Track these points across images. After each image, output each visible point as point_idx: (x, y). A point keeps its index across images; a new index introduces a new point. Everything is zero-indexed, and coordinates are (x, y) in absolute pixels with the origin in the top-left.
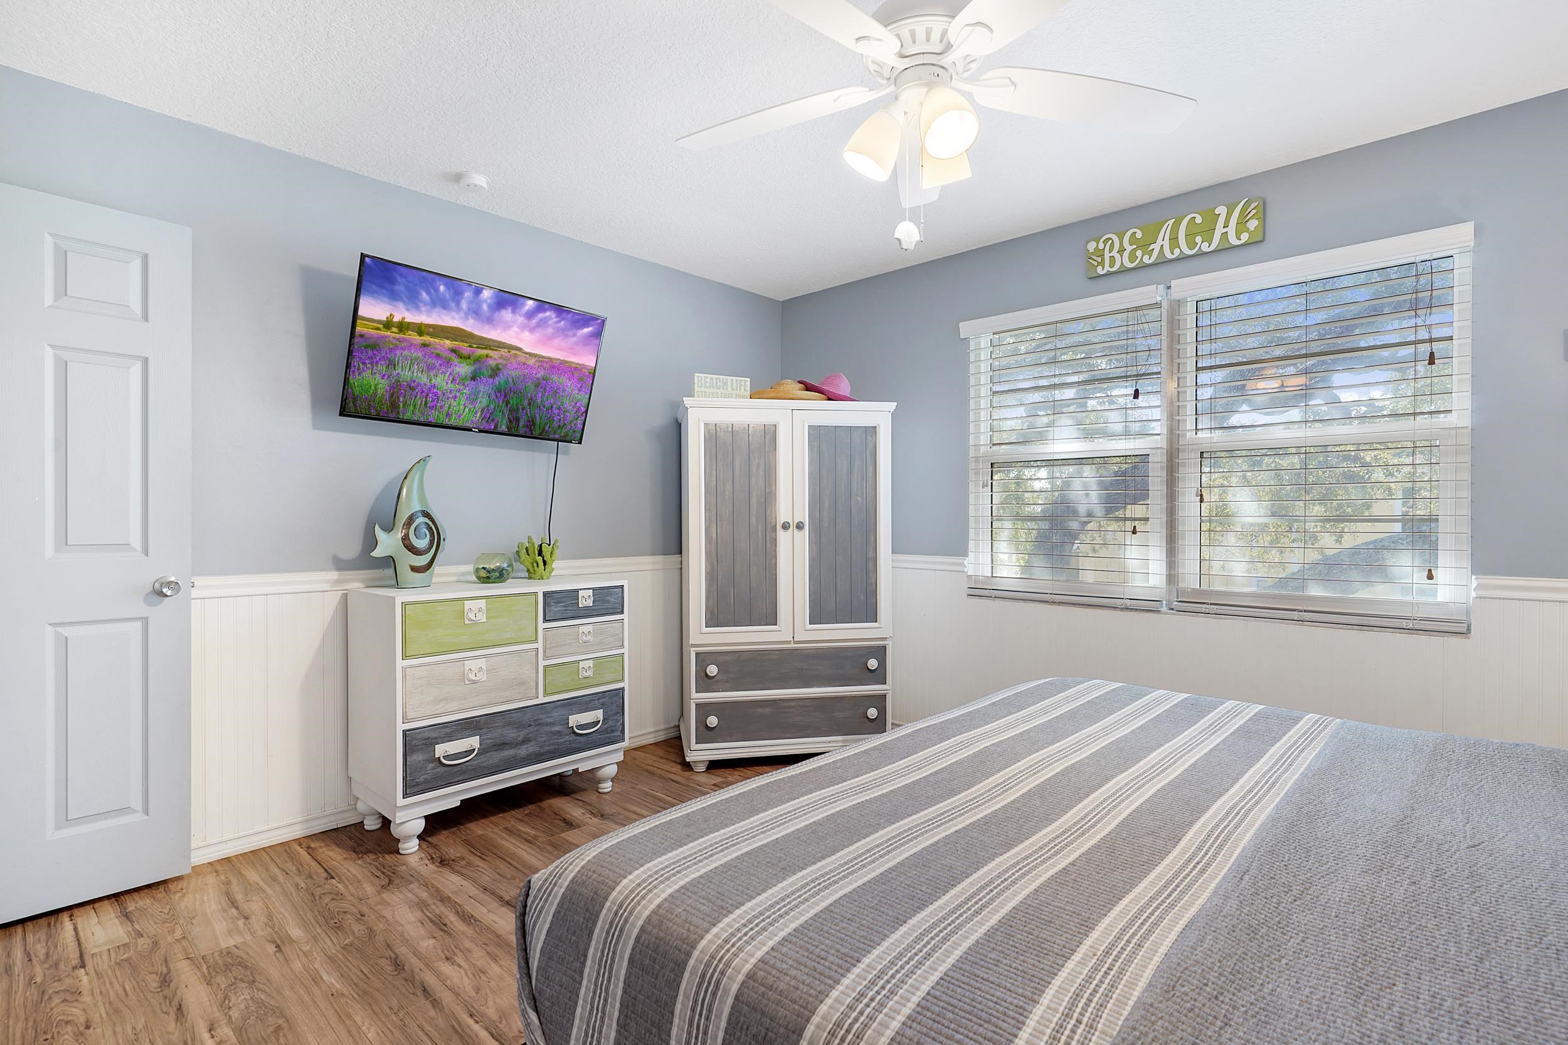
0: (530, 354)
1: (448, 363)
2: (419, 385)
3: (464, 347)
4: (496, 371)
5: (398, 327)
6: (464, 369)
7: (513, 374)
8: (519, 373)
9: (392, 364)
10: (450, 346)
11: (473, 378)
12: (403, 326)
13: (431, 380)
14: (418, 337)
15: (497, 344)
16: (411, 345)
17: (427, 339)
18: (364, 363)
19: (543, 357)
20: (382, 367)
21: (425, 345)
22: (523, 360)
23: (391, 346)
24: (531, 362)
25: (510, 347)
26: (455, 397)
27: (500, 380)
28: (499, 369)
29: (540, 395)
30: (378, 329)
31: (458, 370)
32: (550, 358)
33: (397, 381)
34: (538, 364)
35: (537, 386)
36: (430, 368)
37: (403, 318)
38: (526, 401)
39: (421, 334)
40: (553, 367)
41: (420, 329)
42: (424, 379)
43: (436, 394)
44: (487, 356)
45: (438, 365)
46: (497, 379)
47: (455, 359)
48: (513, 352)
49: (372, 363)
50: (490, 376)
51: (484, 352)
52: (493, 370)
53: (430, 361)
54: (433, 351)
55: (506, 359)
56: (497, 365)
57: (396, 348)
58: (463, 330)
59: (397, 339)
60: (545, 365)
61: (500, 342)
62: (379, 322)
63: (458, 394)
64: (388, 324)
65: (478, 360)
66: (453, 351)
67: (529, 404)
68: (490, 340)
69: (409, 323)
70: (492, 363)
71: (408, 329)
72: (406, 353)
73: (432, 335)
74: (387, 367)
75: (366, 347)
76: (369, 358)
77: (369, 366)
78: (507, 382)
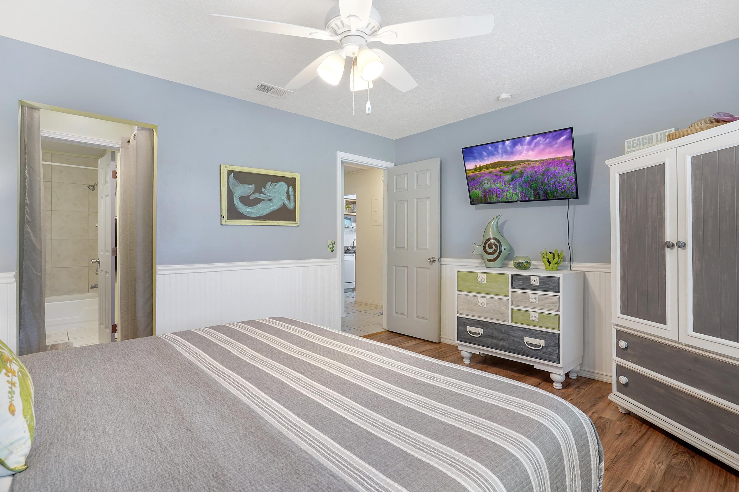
0: (535, 161)
1: (500, 177)
2: (492, 189)
3: (505, 168)
4: (521, 174)
5: (479, 169)
6: (507, 177)
7: (530, 173)
8: (532, 172)
9: (481, 184)
10: (499, 170)
11: (512, 180)
12: (481, 168)
13: (496, 186)
14: (487, 170)
15: (518, 162)
16: (485, 175)
17: (490, 170)
18: (472, 186)
19: (542, 160)
20: (478, 186)
21: (490, 173)
22: (533, 165)
23: (479, 177)
24: (537, 164)
25: (524, 161)
26: (507, 190)
27: (524, 177)
28: (522, 173)
29: (546, 179)
30: (473, 172)
31: (505, 178)
32: (546, 160)
33: (484, 190)
34: (541, 164)
35: (543, 175)
36: (494, 181)
37: (480, 165)
38: (540, 184)
39: (487, 169)
40: (549, 163)
41: (487, 167)
42: (493, 186)
43: (499, 191)
44: (516, 169)
45: (497, 179)
46: (523, 177)
47: (503, 175)
48: (526, 163)
49: (474, 186)
50: (520, 177)
51: (514, 167)
52: (520, 174)
53: (494, 178)
54: (494, 174)
55: (524, 167)
56: (521, 171)
57: (481, 177)
58: (503, 161)
59: (480, 174)
60: (544, 164)
61: (519, 161)
62: (473, 169)
63: (508, 189)
64: (476, 169)
65: (512, 172)
66: (501, 171)
67: (542, 185)
68: (515, 161)
69: (482, 166)
70: (519, 171)
71: (482, 168)
72: (484, 178)
73: (492, 168)
74: (480, 186)
75: (471, 180)
76: (474, 184)
77: (474, 187)
78: (528, 177)
